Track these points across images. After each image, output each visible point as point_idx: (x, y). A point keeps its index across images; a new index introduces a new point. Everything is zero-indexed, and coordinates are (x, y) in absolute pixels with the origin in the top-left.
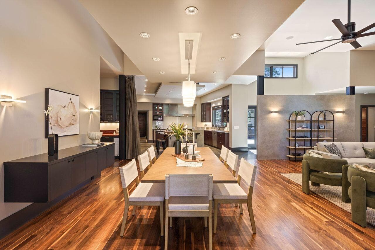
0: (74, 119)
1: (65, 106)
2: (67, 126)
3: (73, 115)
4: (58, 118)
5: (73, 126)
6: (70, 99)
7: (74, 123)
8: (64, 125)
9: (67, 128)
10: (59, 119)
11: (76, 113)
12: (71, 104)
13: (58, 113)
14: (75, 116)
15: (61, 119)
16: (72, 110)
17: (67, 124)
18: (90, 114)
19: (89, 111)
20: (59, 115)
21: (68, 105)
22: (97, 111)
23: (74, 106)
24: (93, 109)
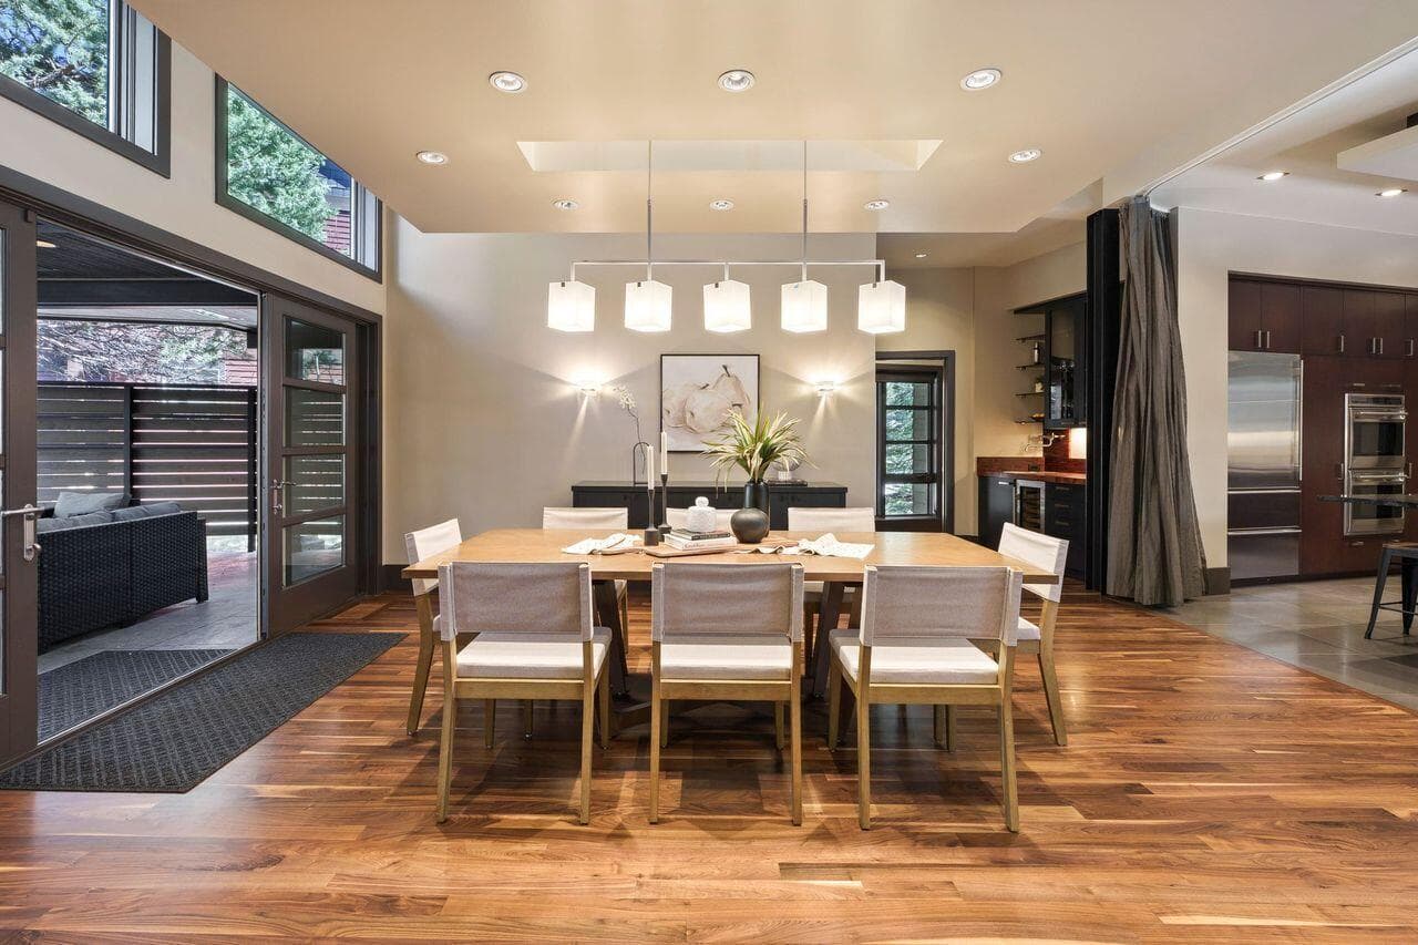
1: (708, 384)
2: (713, 431)
3: (734, 405)
4: (683, 411)
6: (725, 368)
8: (703, 428)
9: (714, 434)
10: (688, 415)
11: (744, 399)
12: (726, 377)
13: (685, 401)
14: (740, 405)
15: (692, 414)
16: (732, 393)
17: (714, 425)
18: (819, 399)
19: (816, 389)
20: (689, 406)
21: (718, 381)
22: (859, 386)
23: (737, 383)
24: (831, 383)
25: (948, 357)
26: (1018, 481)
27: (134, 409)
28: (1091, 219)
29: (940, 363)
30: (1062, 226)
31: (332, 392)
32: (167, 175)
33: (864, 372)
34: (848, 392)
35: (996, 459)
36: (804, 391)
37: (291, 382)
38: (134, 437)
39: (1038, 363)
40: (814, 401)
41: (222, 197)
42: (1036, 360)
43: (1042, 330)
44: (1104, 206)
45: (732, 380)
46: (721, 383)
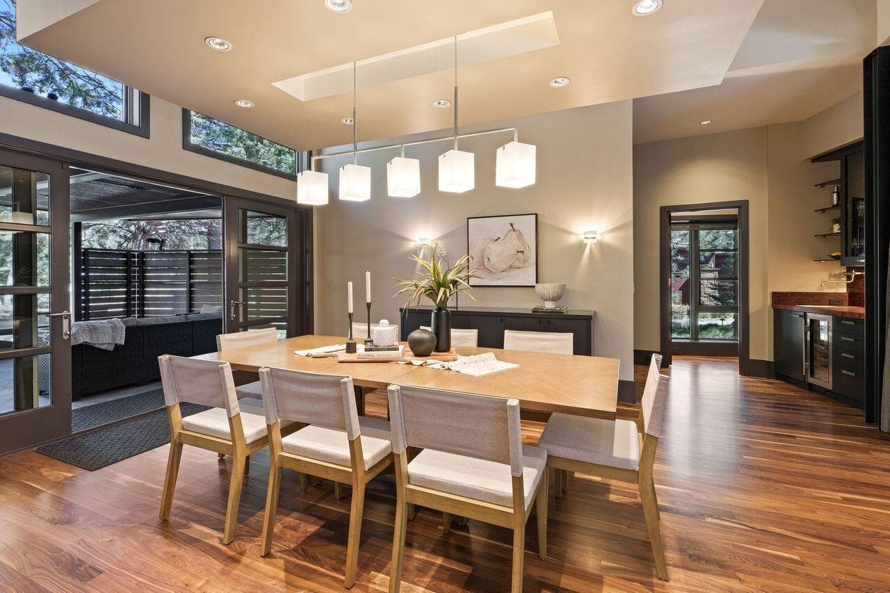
0: (522, 258)
1: (499, 238)
2: (503, 271)
3: (518, 252)
4: (483, 258)
5: (518, 271)
6: (512, 225)
7: (521, 265)
8: (497, 270)
10: (486, 260)
11: (526, 248)
12: (512, 232)
13: (484, 250)
14: (522, 252)
15: (489, 259)
16: (516, 242)
17: (505, 266)
18: (585, 245)
19: (582, 237)
20: (486, 253)
21: (506, 236)
22: (619, 234)
23: (520, 236)
24: (595, 233)
25: (743, 206)
26: (809, 314)
27: (191, 263)
28: (868, 61)
29: (734, 211)
30: (837, 73)
31: (282, 251)
32: (148, 137)
33: (621, 223)
34: (609, 239)
35: (792, 294)
36: (573, 239)
37: (244, 245)
38: (191, 277)
39: (837, 205)
40: (581, 246)
41: (187, 146)
42: (835, 203)
43: (837, 174)
44: (878, 46)
45: (517, 233)
46: (509, 236)
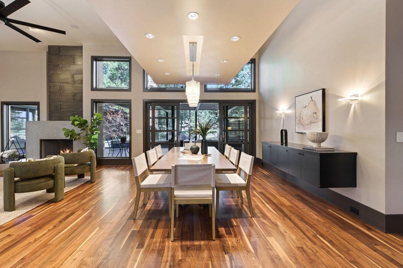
0: (315, 117)
1: (306, 106)
2: (308, 124)
3: (314, 113)
4: (300, 117)
5: (313, 124)
7: (315, 121)
8: (305, 123)
9: (308, 126)
11: (317, 111)
14: (316, 113)
15: (302, 118)
16: (313, 108)
17: (308, 122)
18: (351, 105)
19: (349, 100)
20: (302, 115)
22: (373, 94)
24: (357, 96)
33: (375, 85)
34: (367, 98)
45: (313, 102)
46: (310, 104)
